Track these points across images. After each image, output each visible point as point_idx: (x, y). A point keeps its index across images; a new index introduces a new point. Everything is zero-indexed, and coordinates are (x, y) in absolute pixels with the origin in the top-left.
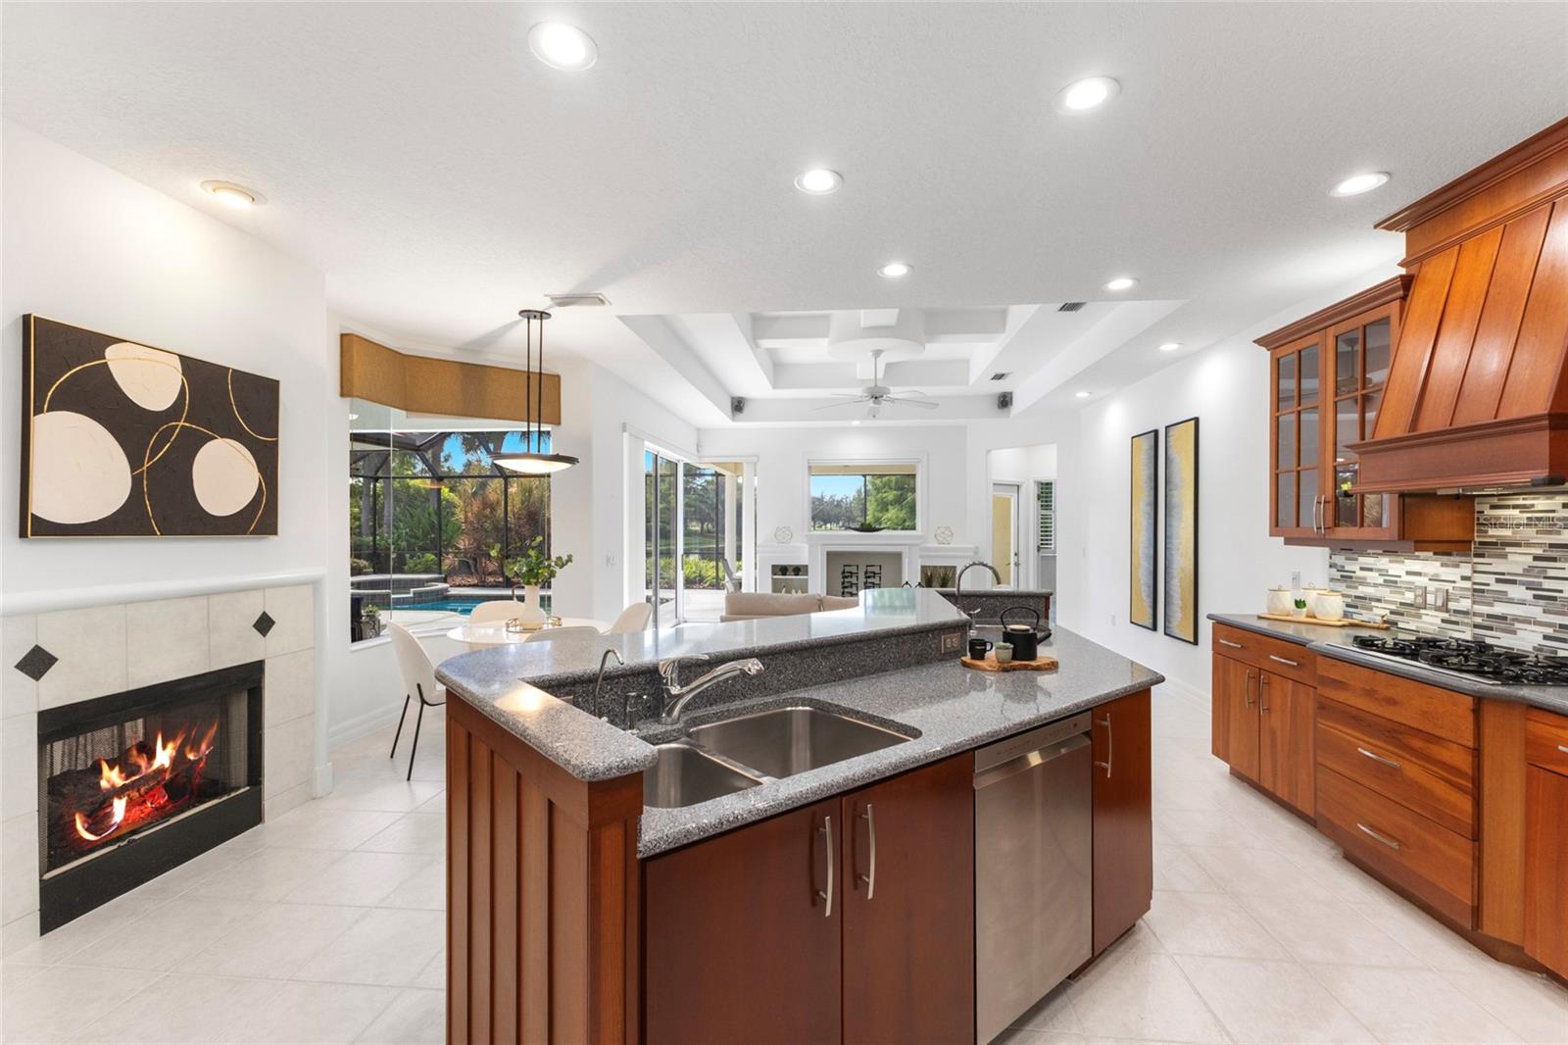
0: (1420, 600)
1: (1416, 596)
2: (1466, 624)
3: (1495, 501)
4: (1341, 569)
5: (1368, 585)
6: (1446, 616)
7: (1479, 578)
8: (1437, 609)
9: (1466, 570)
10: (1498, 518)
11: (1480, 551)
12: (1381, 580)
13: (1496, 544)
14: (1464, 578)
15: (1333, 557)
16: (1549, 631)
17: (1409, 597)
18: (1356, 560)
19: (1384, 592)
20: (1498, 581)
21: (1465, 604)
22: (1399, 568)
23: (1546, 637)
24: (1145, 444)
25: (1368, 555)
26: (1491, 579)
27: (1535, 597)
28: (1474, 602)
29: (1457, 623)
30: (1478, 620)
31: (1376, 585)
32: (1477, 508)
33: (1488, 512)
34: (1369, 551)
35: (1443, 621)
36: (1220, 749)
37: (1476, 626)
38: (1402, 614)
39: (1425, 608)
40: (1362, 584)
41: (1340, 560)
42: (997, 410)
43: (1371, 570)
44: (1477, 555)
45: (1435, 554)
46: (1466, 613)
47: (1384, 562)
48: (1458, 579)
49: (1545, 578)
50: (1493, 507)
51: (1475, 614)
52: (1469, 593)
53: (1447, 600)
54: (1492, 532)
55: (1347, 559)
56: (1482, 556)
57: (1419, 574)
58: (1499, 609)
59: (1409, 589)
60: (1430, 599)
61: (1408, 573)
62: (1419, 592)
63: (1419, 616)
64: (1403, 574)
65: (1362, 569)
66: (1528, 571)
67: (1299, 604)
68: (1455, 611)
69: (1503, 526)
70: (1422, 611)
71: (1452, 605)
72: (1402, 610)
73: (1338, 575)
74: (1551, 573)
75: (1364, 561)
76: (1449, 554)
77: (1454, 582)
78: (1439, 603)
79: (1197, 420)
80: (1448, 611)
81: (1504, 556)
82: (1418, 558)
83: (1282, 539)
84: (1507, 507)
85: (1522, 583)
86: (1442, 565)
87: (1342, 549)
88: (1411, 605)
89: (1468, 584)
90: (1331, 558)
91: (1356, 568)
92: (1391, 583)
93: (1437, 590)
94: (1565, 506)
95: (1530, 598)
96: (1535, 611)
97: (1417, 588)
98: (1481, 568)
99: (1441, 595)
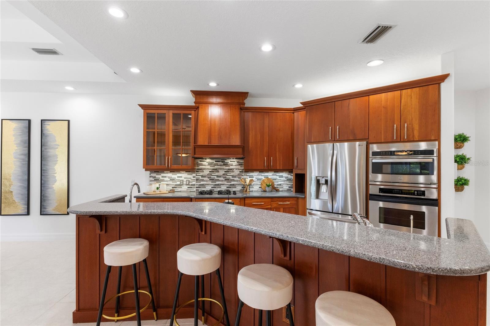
1: (181, 183)
2: (194, 187)
3: (201, 160)
4: (155, 177)
5: (165, 181)
6: (189, 186)
7: (197, 177)
8: (187, 185)
9: (194, 175)
10: (202, 164)
11: (198, 171)
12: (169, 179)
13: (201, 169)
14: (193, 177)
15: (151, 174)
16: (213, 186)
17: (178, 183)
18: (161, 174)
19: (171, 183)
20: (202, 177)
21: (194, 183)
22: (175, 176)
23: (212, 187)
24: (18, 124)
25: (165, 173)
26: (200, 177)
27: (210, 180)
28: (196, 182)
29: (192, 187)
30: (197, 186)
31: (167, 181)
33: (200, 162)
34: (165, 172)
35: (188, 188)
37: (196, 187)
38: (176, 188)
39: (183, 185)
40: (162, 181)
41: (154, 175)
43: (166, 177)
44: (197, 172)
45: (186, 172)
46: (194, 185)
47: (170, 175)
48: (192, 177)
49: (212, 176)
50: (200, 161)
51: (196, 185)
52: (195, 180)
53: (189, 182)
54: (200, 166)
55: (157, 174)
56: (198, 172)
57: (182, 177)
58: (202, 183)
59: (179, 181)
60: (185, 183)
61: (178, 177)
62: (182, 181)
65: (162, 177)
66: (208, 174)
68: (191, 185)
69: (203, 165)
70: (182, 186)
71: (190, 184)
72: (176, 186)
73: (153, 179)
74: (213, 175)
75: (163, 175)
76: (190, 172)
77: (191, 178)
78: (187, 183)
81: (203, 172)
82: (181, 173)
83: (144, 169)
84: (204, 161)
85: (207, 177)
86: (188, 174)
87: (155, 172)
88: (179, 185)
89: (195, 178)
90: (150, 174)
91: (160, 177)
92: (172, 180)
93: (187, 180)
94: (216, 161)
95: (209, 180)
96: (210, 183)
97: (181, 180)
98: (197, 174)
99: (188, 182)
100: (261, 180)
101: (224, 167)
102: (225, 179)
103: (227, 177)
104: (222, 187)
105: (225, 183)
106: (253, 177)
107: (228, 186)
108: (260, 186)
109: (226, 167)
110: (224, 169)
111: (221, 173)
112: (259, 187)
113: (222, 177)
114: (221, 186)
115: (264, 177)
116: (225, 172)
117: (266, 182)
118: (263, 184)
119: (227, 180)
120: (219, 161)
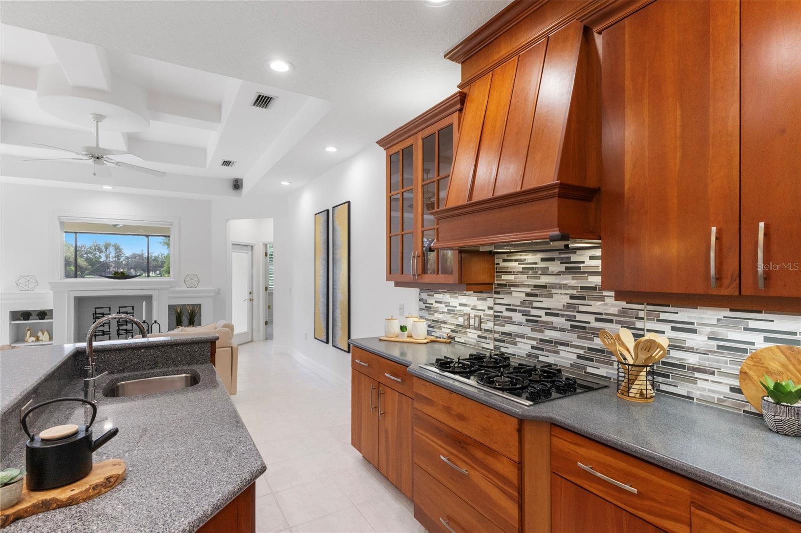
0: (466, 323)
1: (464, 320)
2: (490, 339)
3: (505, 257)
4: (425, 302)
5: (439, 313)
6: (479, 333)
7: (497, 308)
8: (475, 329)
9: (490, 303)
10: (507, 268)
11: (498, 290)
12: (445, 310)
13: (505, 285)
14: (490, 308)
15: (421, 294)
16: (535, 343)
17: (460, 321)
18: (433, 296)
19: (448, 318)
20: (507, 310)
21: (490, 325)
22: (455, 301)
23: (533, 348)
24: (323, 218)
25: (439, 293)
26: (503, 309)
27: (527, 321)
28: (495, 324)
29: (485, 338)
30: (497, 336)
31: (443, 313)
32: (496, 261)
33: (502, 264)
34: (439, 291)
35: (479, 337)
36: (357, 442)
37: (496, 340)
38: (457, 332)
39: (469, 328)
40: (436, 312)
41: (424, 296)
42: (232, 190)
43: (440, 303)
44: (496, 293)
45: (474, 292)
46: (490, 331)
47: (447, 298)
48: (486, 309)
49: (532, 308)
50: (505, 261)
51: (495, 332)
52: (492, 319)
53: (480, 323)
54: (504, 277)
55: (428, 295)
56: (499, 293)
57: (465, 305)
58: (508, 328)
59: (460, 316)
60: (472, 322)
61: (460, 305)
62: (466, 317)
63: (465, 333)
64: (457, 305)
65: (436, 302)
66: (523, 303)
67: (403, 329)
68: (485, 330)
69: (510, 273)
70: (468, 330)
71: (483, 326)
72: (457, 329)
73: (423, 306)
74: (535, 305)
75: (438, 297)
76: (481, 292)
77: (484, 311)
78: (476, 326)
79: (349, 203)
80: (481, 330)
81: (510, 293)
82: (465, 295)
83: (393, 283)
84: (512, 261)
85: (520, 312)
86: (478, 299)
87: (426, 289)
88: (461, 326)
89: (491, 312)
90: (420, 295)
91: (432, 302)
92: (451, 312)
93: (475, 316)
94: (543, 260)
95: (524, 321)
96: (526, 330)
97: (465, 314)
98: (498, 301)
99: (477, 319)
100: (745, 351)
101: (568, 280)
102: (572, 326)
103: (579, 317)
104: (562, 354)
105: (572, 338)
106: (694, 331)
107: (581, 352)
108: (736, 383)
109: (573, 279)
110: (565, 287)
111: (559, 300)
112: (733, 390)
113: (563, 316)
114: (560, 348)
115: (767, 340)
116: (572, 297)
117: (775, 366)
118: (751, 373)
119: (580, 329)
120: (552, 260)
